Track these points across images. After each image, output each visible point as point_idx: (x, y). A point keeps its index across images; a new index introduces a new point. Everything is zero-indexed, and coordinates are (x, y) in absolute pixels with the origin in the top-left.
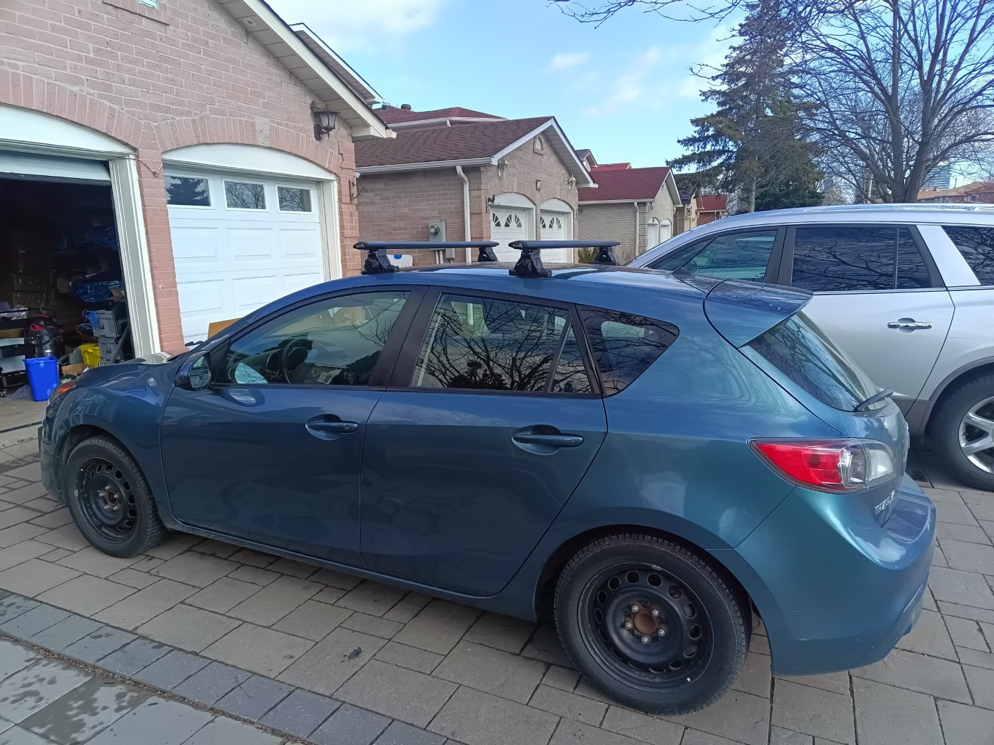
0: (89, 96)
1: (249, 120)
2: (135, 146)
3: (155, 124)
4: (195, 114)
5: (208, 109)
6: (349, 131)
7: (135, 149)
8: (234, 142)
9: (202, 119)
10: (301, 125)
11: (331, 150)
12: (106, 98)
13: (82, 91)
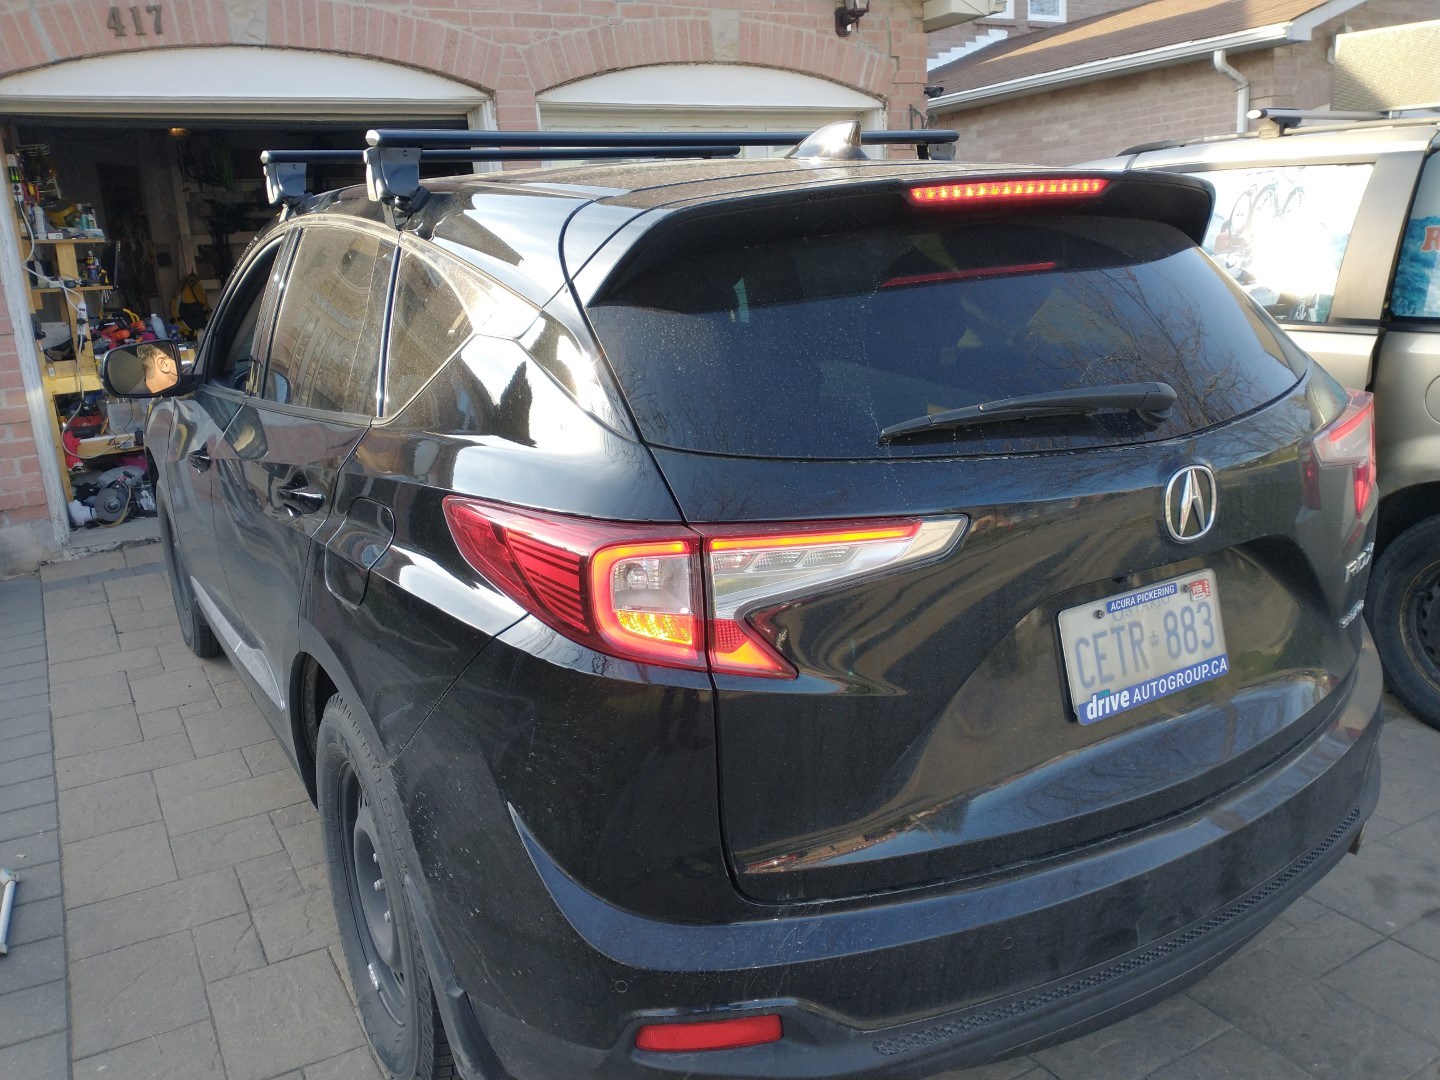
0: (415, 18)
1: (700, 18)
2: (490, 86)
3: (524, 47)
4: (595, 22)
5: (619, 10)
6: (917, 12)
7: (490, 93)
8: (668, 60)
9: (606, 31)
10: (806, 14)
11: (868, 53)
12: (444, 16)
13: (405, 11)
